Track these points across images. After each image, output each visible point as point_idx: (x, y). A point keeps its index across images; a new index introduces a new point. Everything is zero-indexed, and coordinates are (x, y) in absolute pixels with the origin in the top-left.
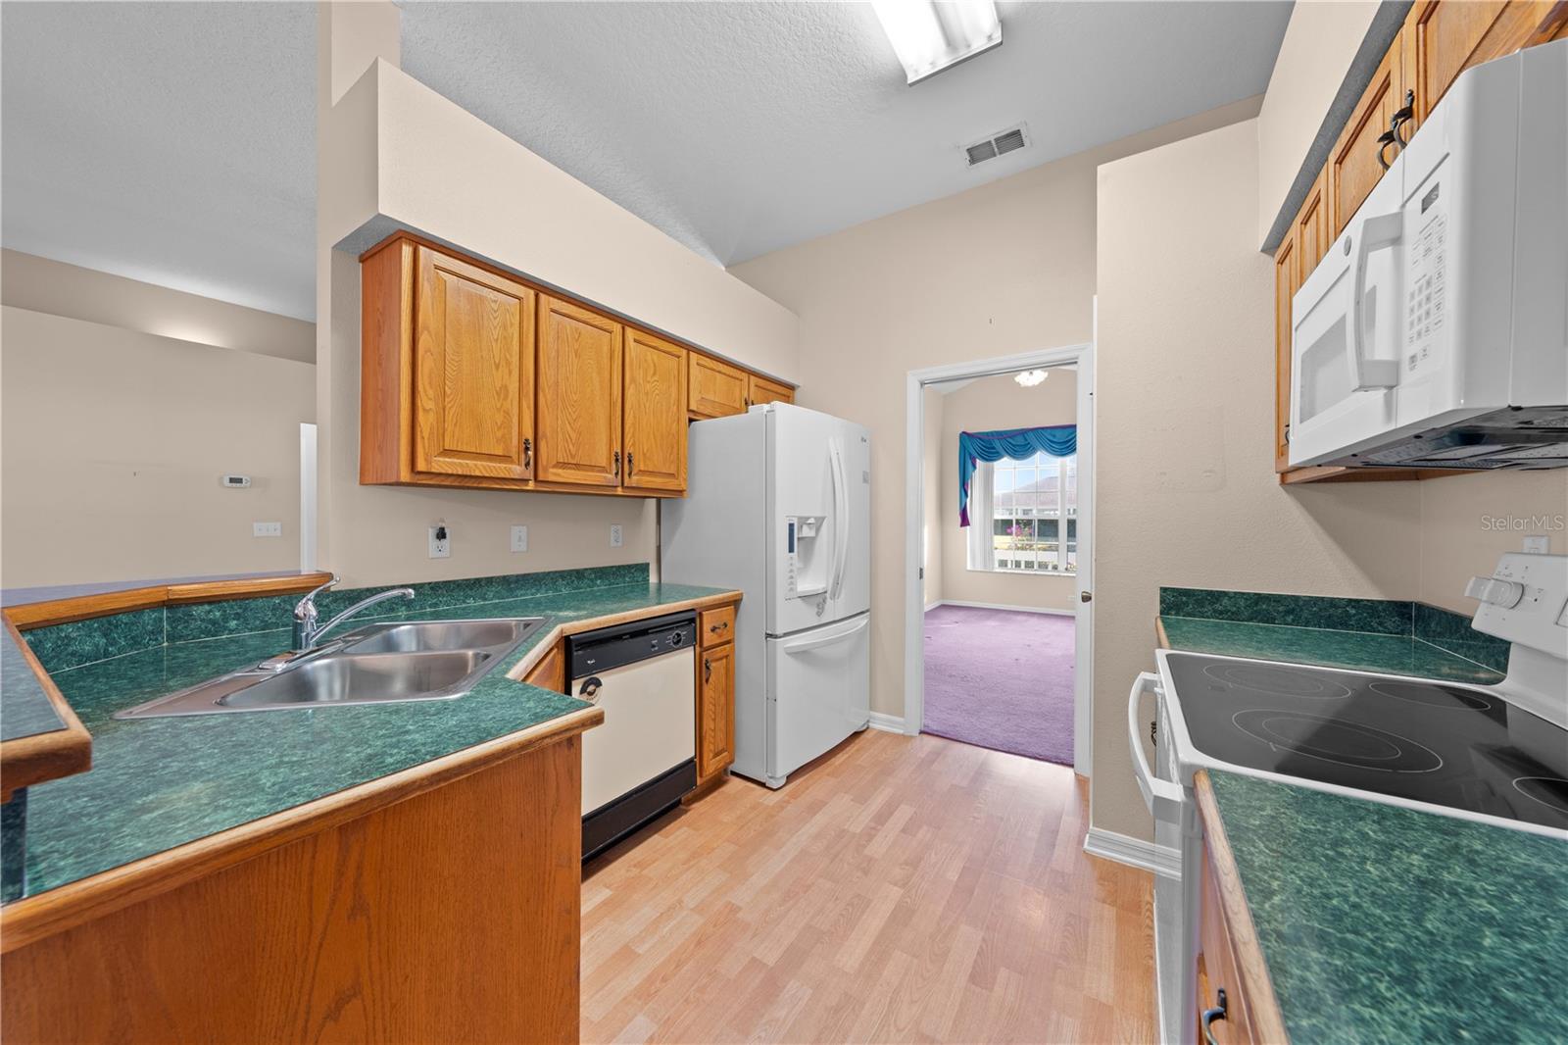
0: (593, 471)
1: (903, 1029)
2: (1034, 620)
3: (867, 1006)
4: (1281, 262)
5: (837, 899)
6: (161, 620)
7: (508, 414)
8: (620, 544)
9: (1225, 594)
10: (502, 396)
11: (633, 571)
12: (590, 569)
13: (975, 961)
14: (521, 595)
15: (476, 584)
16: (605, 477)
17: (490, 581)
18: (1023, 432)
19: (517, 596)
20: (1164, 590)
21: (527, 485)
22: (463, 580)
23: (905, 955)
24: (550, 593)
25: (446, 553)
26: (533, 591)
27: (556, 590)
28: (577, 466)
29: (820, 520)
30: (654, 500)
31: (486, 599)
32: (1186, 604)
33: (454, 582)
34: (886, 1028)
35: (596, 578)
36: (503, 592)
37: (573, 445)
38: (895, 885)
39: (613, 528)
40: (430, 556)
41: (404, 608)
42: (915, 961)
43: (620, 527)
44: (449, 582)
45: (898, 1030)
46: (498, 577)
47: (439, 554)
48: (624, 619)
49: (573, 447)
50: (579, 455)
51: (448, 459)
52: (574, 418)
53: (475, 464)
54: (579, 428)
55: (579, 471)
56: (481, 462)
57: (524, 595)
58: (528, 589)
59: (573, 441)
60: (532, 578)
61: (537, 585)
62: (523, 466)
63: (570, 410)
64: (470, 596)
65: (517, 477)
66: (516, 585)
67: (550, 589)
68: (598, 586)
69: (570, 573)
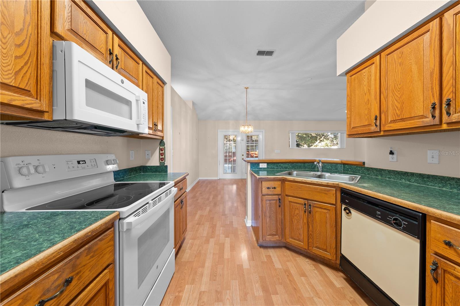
0: (414, 120)
6: (342, 166)
7: (369, 109)
10: (367, 104)
14: (431, 186)
17: (412, 174)
19: (428, 185)
21: (380, 133)
22: (400, 171)
24: (454, 190)
25: (395, 160)
26: (440, 185)
28: (403, 120)
31: (410, 182)
33: (396, 171)
37: (399, 110)
41: (380, 176)
44: (395, 171)
46: (417, 174)
47: (393, 160)
49: (399, 111)
50: (403, 114)
51: (353, 130)
52: (399, 97)
53: (359, 130)
54: (403, 100)
55: (404, 121)
56: (361, 129)
57: (433, 186)
58: (436, 184)
59: (399, 108)
60: (439, 178)
61: (443, 183)
62: (375, 127)
63: (397, 94)
64: (403, 179)
65: (372, 131)
66: (428, 179)
67: (455, 188)
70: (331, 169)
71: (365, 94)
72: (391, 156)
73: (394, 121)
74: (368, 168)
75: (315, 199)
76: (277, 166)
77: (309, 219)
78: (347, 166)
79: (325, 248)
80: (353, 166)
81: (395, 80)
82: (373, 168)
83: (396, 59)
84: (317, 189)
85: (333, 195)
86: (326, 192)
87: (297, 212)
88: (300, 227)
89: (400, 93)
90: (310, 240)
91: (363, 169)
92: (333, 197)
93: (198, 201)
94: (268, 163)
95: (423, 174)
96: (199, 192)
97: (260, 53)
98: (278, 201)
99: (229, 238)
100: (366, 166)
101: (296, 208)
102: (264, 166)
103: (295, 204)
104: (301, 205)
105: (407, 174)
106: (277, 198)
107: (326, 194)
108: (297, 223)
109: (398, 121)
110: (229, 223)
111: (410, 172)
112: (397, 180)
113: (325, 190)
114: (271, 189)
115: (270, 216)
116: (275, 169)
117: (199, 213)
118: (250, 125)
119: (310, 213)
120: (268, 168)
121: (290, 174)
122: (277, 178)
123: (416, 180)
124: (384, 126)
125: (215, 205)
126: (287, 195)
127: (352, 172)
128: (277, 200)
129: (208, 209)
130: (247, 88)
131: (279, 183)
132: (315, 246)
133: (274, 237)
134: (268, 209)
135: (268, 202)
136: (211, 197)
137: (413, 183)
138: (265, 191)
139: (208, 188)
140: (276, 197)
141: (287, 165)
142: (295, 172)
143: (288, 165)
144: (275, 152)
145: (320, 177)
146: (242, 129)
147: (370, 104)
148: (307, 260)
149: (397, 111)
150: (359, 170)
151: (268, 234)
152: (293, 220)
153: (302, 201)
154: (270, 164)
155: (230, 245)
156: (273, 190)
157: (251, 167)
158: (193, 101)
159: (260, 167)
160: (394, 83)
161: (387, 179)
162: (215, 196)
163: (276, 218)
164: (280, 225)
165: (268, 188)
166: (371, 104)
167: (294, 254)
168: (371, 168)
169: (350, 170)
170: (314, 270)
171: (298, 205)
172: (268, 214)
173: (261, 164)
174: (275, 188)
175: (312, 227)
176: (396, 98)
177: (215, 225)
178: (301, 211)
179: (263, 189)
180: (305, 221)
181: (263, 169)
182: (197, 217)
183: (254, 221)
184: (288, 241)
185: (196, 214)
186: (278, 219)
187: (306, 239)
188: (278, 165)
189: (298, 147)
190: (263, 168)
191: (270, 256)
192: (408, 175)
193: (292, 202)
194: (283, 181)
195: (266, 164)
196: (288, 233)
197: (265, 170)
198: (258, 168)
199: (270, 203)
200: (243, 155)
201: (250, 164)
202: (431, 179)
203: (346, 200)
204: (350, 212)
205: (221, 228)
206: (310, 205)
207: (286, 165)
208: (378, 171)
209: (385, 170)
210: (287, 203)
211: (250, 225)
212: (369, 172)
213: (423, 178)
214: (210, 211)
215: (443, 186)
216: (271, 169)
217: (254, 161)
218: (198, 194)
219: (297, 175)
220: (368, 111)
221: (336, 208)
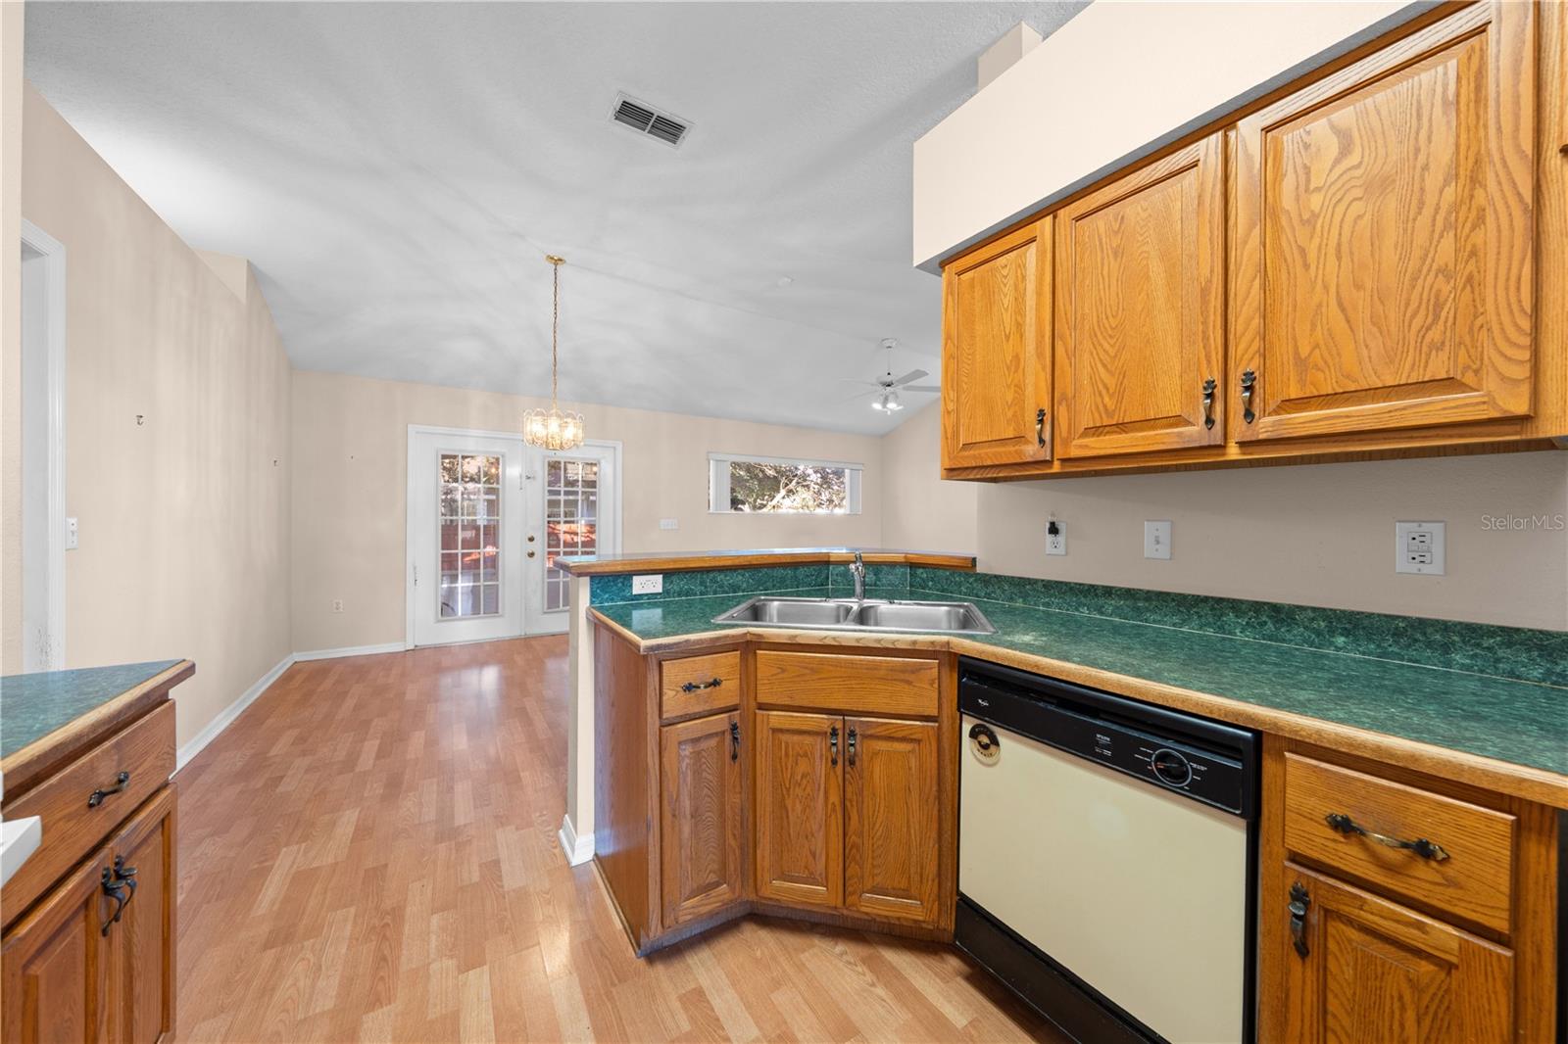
0: (1153, 428)
6: (906, 573)
7: (1020, 388)
8: (1435, 568)
10: (1013, 369)
12: (1314, 609)
14: (1154, 621)
15: (1089, 591)
16: (1179, 435)
17: (1109, 591)
19: (1146, 621)
22: (1076, 584)
24: (1210, 632)
25: (1061, 550)
26: (1176, 619)
27: (1221, 629)
28: (1122, 427)
31: (1102, 613)
33: (1066, 584)
35: (1332, 632)
36: (1126, 610)
37: (1111, 396)
40: (1048, 553)
41: (1021, 600)
43: (1436, 530)
44: (1061, 582)
46: (1120, 589)
47: (1055, 551)
49: (1110, 399)
50: (1123, 409)
51: (966, 453)
52: (1113, 354)
53: (986, 454)
54: (1122, 367)
55: (1126, 432)
56: (993, 450)
57: (1159, 622)
58: (1166, 616)
59: (1111, 391)
60: (1173, 600)
61: (1182, 612)
62: (1037, 445)
63: (1106, 345)
64: (1085, 605)
65: (1029, 459)
66: (1147, 604)
67: (1209, 625)
68: (1338, 649)
69: (1257, 607)
70: (875, 585)
71: (1008, 338)
72: (1050, 538)
73: (1095, 431)
74: (986, 575)
75: (870, 708)
76: (702, 583)
77: (849, 789)
78: (921, 570)
79: (903, 885)
80: (940, 573)
81: (1101, 299)
82: (1000, 576)
83: (1104, 235)
84: (876, 667)
85: (932, 685)
86: (911, 678)
87: (803, 766)
88: (815, 827)
89: (1115, 343)
90: (853, 869)
91: (971, 580)
92: (931, 692)
93: (281, 789)
94: (668, 574)
95: (1134, 589)
96: (289, 736)
97: (631, 113)
98: (728, 737)
99: (486, 968)
100: (980, 569)
101: (798, 754)
102: (652, 585)
103: (796, 738)
104: (819, 739)
105: (1095, 590)
106: (726, 726)
107: (909, 683)
108: (804, 811)
109: (1107, 429)
110: (476, 877)
111: (1103, 587)
112: (1068, 610)
113: (904, 669)
114: (702, 691)
115: (696, 810)
116: (695, 595)
117: (286, 862)
118: (568, 416)
119: (852, 763)
120: (666, 592)
121: (756, 614)
122: (727, 637)
123: (1118, 608)
124: (1066, 442)
125: (394, 787)
126: (762, 707)
127: (937, 590)
128: (724, 732)
129: (349, 820)
130: (558, 262)
131: (734, 657)
132: (869, 886)
133: (713, 893)
134: (689, 779)
135: (687, 750)
136: (371, 747)
137: (1111, 615)
138: (675, 702)
139: (350, 703)
140: (721, 722)
141: (741, 578)
142: (776, 603)
143: (743, 576)
144: (662, 528)
145: (863, 617)
146: (535, 427)
147: (1020, 370)
148: (840, 947)
149: (1107, 399)
150: (960, 584)
151: (687, 891)
152: (789, 803)
153: (822, 721)
154: (675, 578)
155: (494, 1008)
156: (711, 692)
157: (593, 595)
158: (249, 264)
159: (636, 590)
160: (1097, 311)
161: (1041, 608)
162: (394, 740)
163: (722, 813)
164: (734, 835)
165: (689, 688)
166: (1024, 369)
167: (791, 940)
168: (995, 576)
169: (930, 583)
170: (873, 985)
171: (808, 740)
172: (687, 803)
173: (637, 580)
174: (716, 683)
175: (860, 816)
176: (1102, 357)
177: (397, 914)
178: (818, 760)
179: (669, 694)
180: (835, 798)
181: (650, 600)
182: (272, 891)
183: (606, 832)
184: (766, 892)
185: (263, 873)
186: (729, 813)
187: (836, 868)
188: (708, 578)
189: (736, 509)
190: (647, 595)
191: (699, 993)
192: (1096, 595)
193: (781, 731)
194: (749, 647)
195: (661, 576)
196: (767, 864)
197: (655, 605)
198: (623, 599)
199: (697, 755)
200: (531, 539)
201: (587, 579)
202: (1154, 603)
203: (980, 701)
204: (995, 742)
205: (435, 920)
206: (852, 734)
207: (737, 578)
208: (1015, 585)
209: (1036, 581)
210: (763, 736)
211: (590, 855)
212: (991, 589)
213: (1136, 601)
214: (362, 832)
215: (1184, 622)
216: (679, 595)
217: (607, 569)
218: (278, 749)
219: (783, 616)
220: (1016, 392)
221: (939, 728)
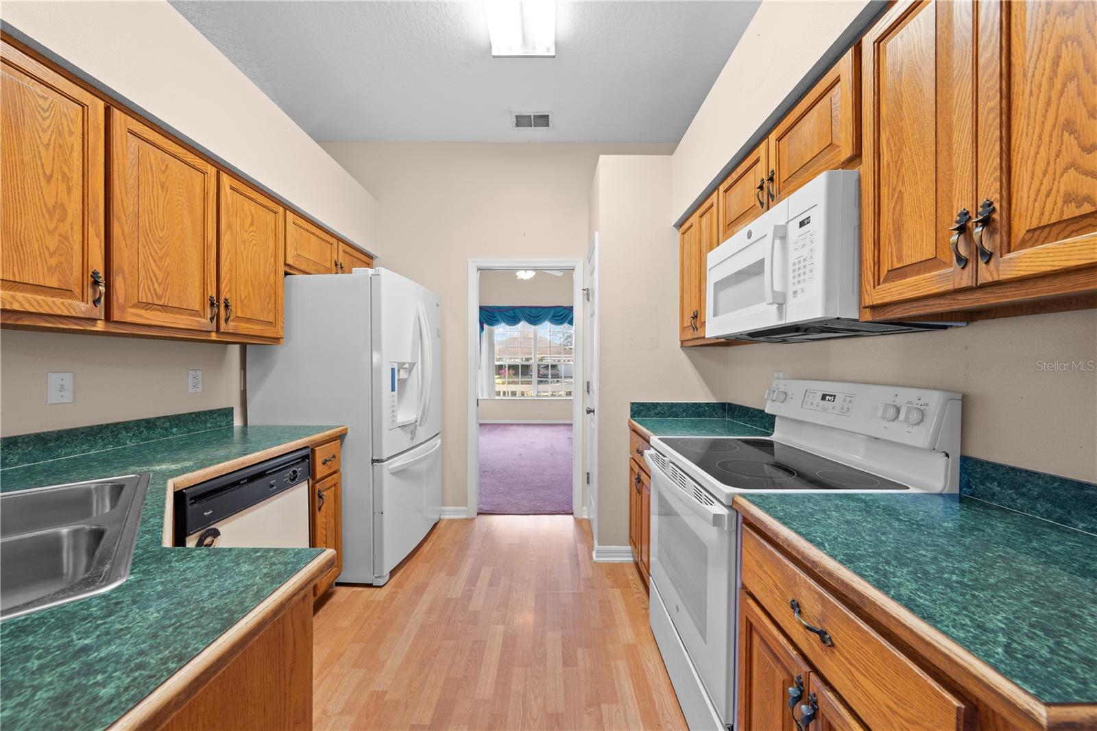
0: (182, 314)
1: (538, 717)
2: (521, 429)
3: (510, 715)
4: (683, 234)
5: (461, 651)
7: (66, 239)
8: (199, 390)
9: (659, 404)
10: (57, 216)
11: (215, 416)
12: (164, 417)
13: (563, 652)
14: (66, 454)
16: (198, 322)
17: (14, 441)
18: (513, 308)
19: (58, 457)
20: (632, 404)
21: (94, 326)
23: (521, 669)
24: (110, 448)
26: (84, 447)
27: (118, 443)
28: (165, 308)
29: (413, 365)
30: (237, 347)
31: (6, 466)
32: (642, 411)
34: (527, 724)
35: (171, 427)
36: (36, 453)
37: (160, 284)
38: (498, 624)
39: (191, 373)
42: (529, 669)
43: (199, 373)
45: (535, 720)
46: (28, 436)
48: (243, 463)
49: (159, 287)
50: (167, 296)
52: (160, 256)
54: (167, 268)
55: (166, 312)
57: (70, 454)
58: (76, 447)
59: (159, 281)
60: (82, 433)
61: (90, 440)
63: (155, 246)
66: (58, 443)
67: (110, 443)
68: (174, 435)
69: (138, 423)
73: (148, 306)
81: (151, 210)
83: (154, 165)
89: (162, 248)
95: (44, 433)
109: (155, 306)
137: (16, 464)
149: (156, 286)
160: (149, 219)
176: (153, 254)
202: (65, 440)
203: (205, 514)
213: (46, 443)
215: (91, 447)
